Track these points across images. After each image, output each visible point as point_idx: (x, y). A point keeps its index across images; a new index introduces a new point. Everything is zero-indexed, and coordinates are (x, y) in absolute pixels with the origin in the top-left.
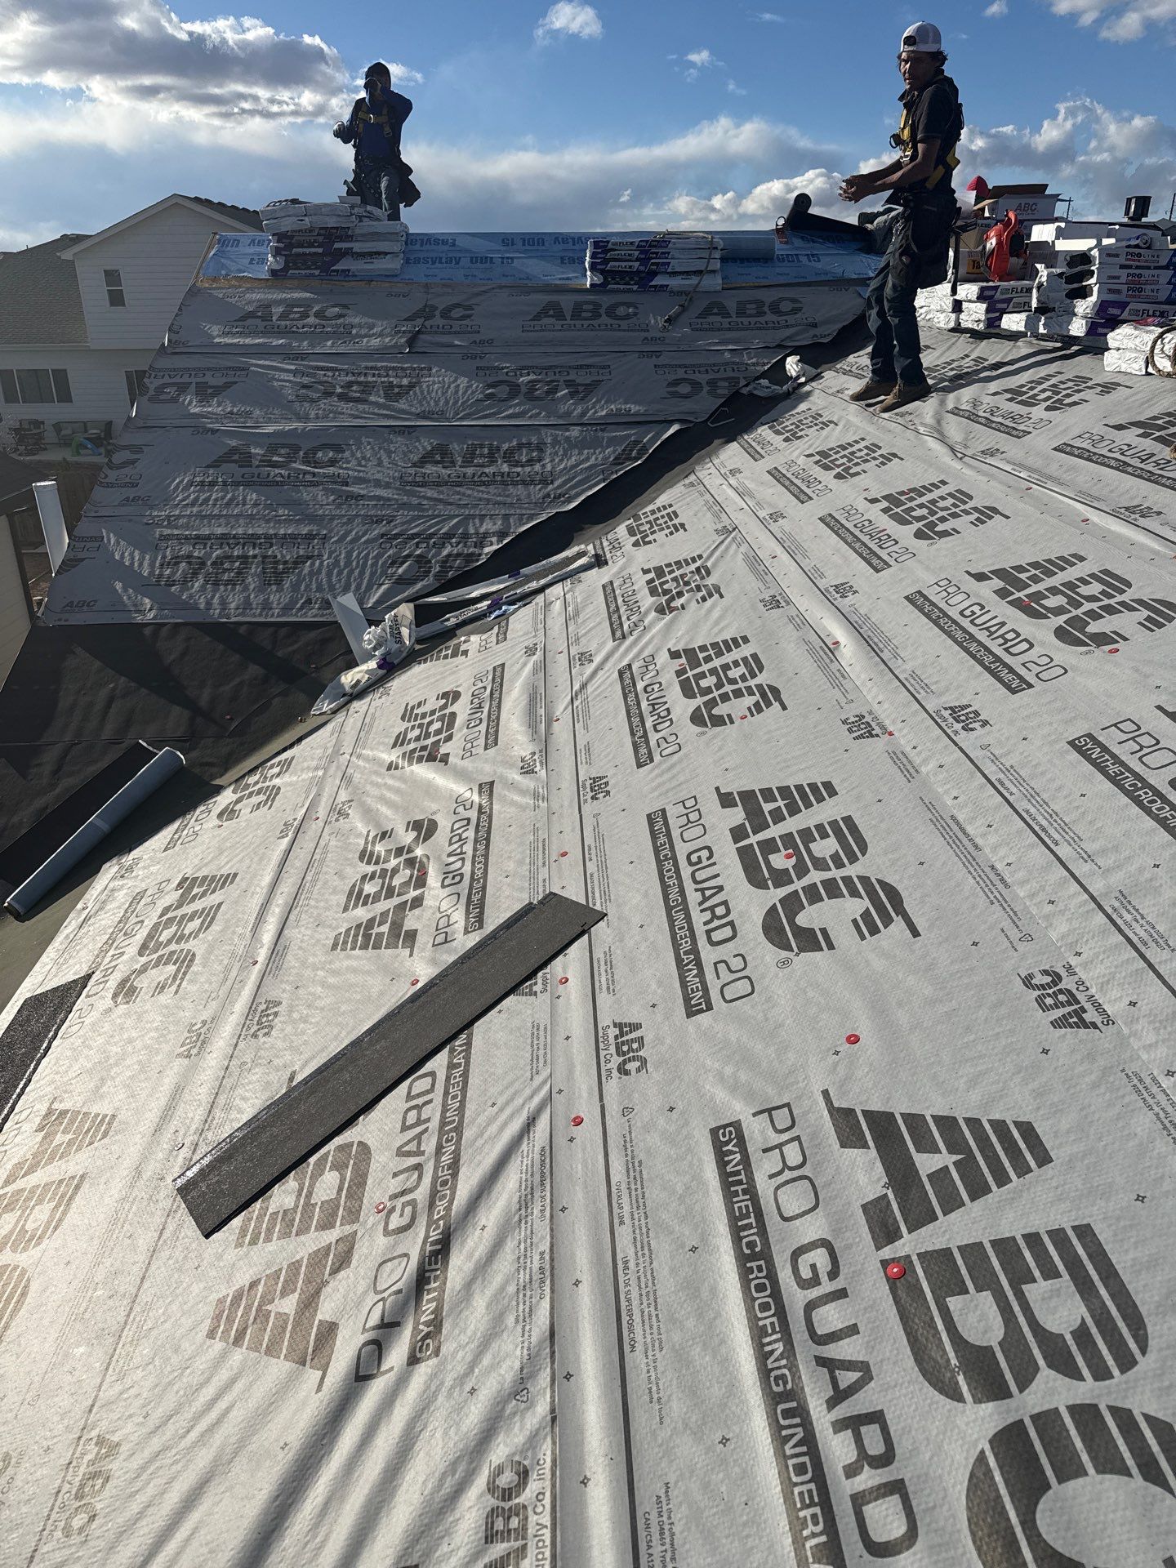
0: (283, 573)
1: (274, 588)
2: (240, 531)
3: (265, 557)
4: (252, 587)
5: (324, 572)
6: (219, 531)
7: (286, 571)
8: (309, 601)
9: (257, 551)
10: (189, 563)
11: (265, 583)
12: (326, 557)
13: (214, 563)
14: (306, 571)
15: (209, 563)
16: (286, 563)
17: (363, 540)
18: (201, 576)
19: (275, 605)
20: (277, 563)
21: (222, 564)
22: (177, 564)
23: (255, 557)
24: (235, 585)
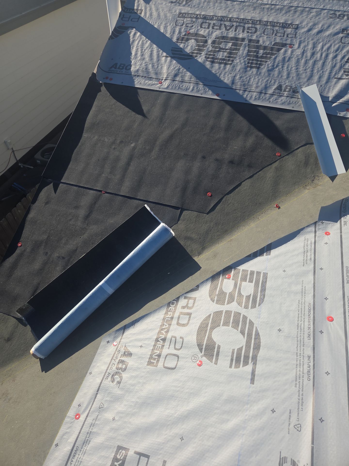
0: (262, 57)
1: (254, 70)
2: (235, 15)
3: (250, 41)
4: (238, 68)
5: (293, 61)
6: (220, 14)
7: (265, 57)
8: (279, 88)
9: (245, 35)
10: (197, 40)
11: (248, 66)
12: (296, 46)
13: (214, 42)
14: (280, 58)
15: (210, 42)
16: (265, 48)
17: (328, 33)
18: (203, 53)
19: (253, 88)
20: (258, 47)
21: (220, 43)
22: (188, 40)
23: (243, 39)
24: (226, 64)
